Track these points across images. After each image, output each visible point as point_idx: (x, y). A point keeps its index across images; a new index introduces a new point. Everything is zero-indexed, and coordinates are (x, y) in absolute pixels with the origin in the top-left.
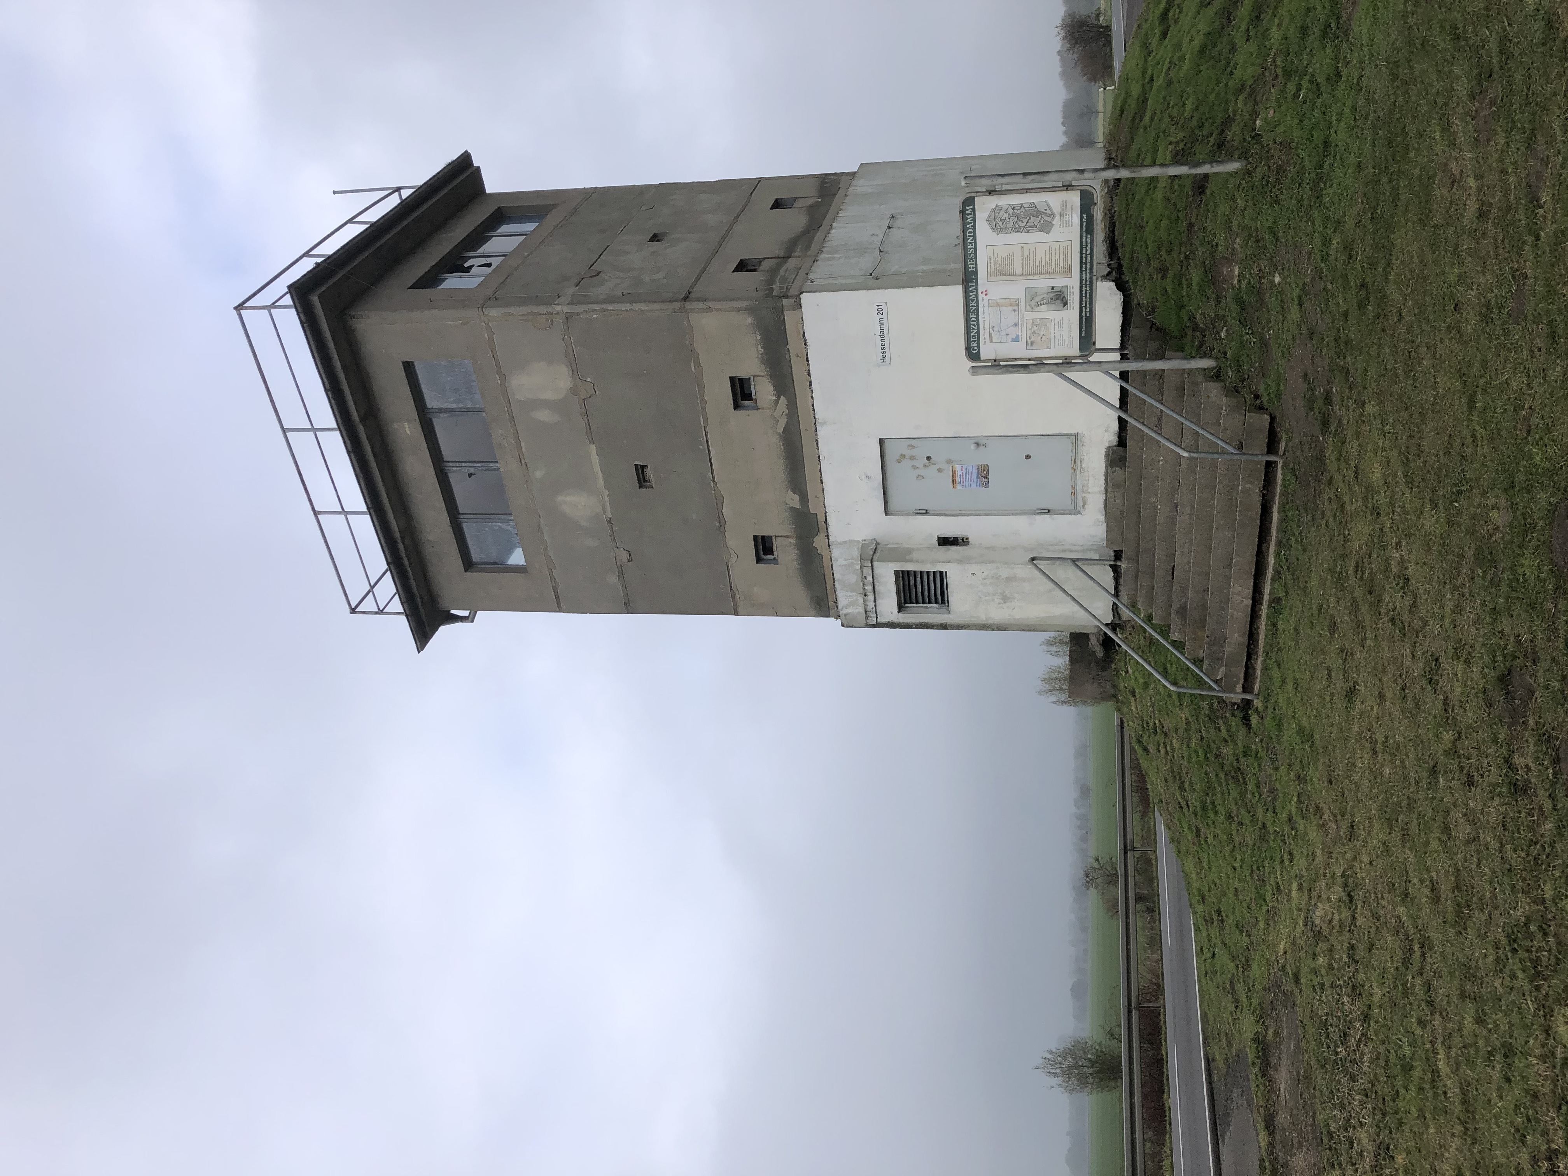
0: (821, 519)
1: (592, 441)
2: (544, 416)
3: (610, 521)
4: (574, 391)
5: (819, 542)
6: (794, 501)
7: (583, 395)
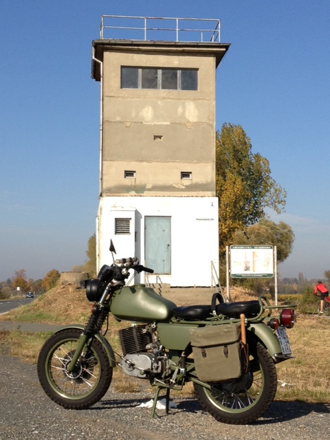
0: (142, 194)
1: (171, 124)
2: (180, 110)
3: (141, 122)
4: (188, 122)
5: (133, 193)
6: (149, 186)
7: (187, 125)
